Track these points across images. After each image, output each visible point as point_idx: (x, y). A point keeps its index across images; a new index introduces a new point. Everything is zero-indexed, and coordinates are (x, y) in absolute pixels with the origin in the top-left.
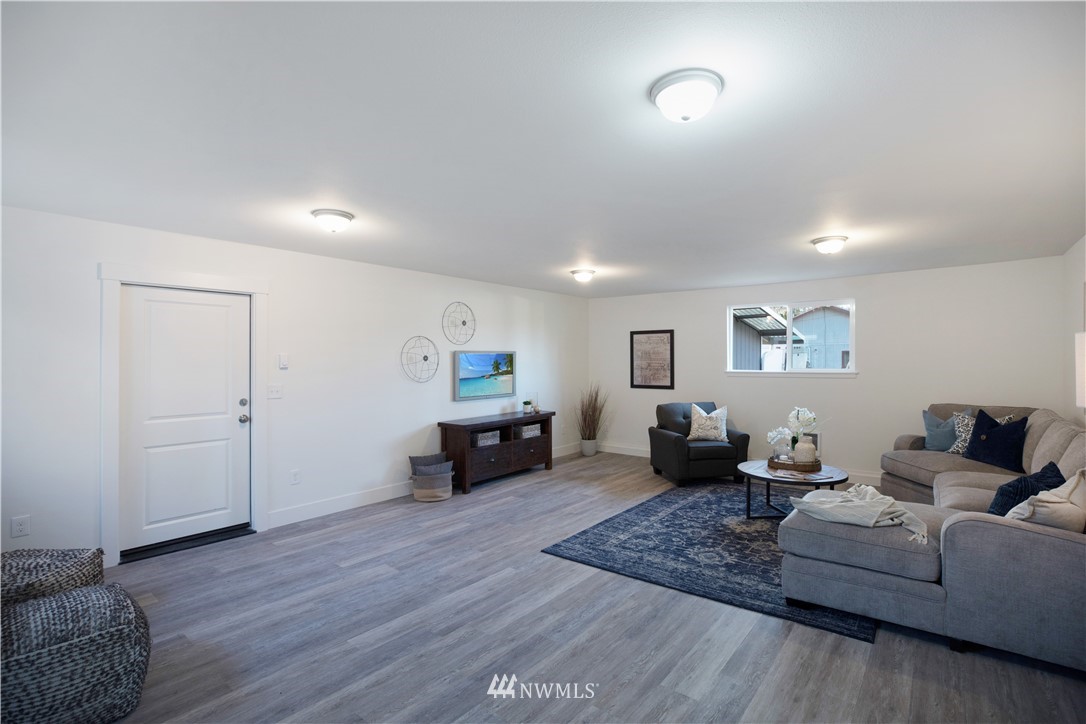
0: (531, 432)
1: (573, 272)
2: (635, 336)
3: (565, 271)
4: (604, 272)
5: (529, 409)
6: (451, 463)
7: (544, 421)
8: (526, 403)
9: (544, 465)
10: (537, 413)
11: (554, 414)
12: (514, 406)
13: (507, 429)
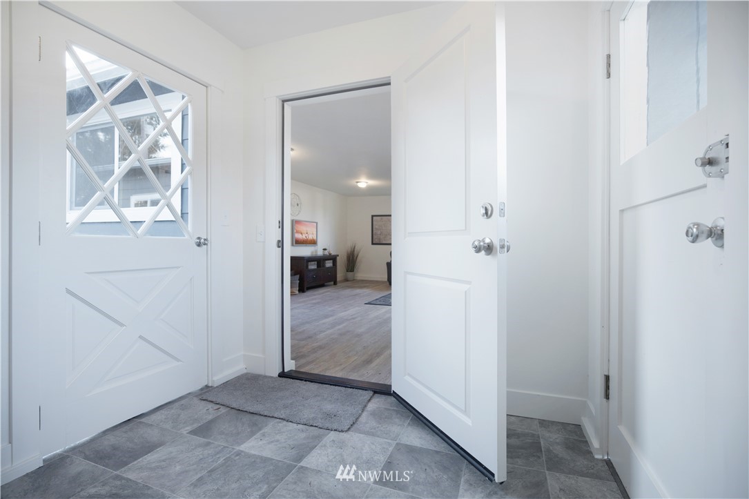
0: (329, 264)
1: (357, 182)
2: (374, 218)
3: (353, 182)
4: (372, 183)
5: (326, 252)
6: (298, 276)
7: (334, 259)
8: (325, 249)
9: (333, 283)
10: (330, 254)
11: (338, 256)
12: (316, 251)
13: (320, 261)
